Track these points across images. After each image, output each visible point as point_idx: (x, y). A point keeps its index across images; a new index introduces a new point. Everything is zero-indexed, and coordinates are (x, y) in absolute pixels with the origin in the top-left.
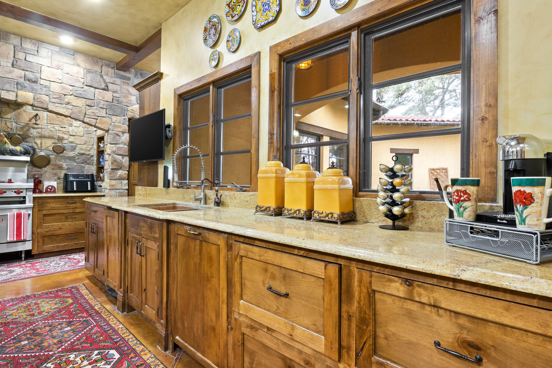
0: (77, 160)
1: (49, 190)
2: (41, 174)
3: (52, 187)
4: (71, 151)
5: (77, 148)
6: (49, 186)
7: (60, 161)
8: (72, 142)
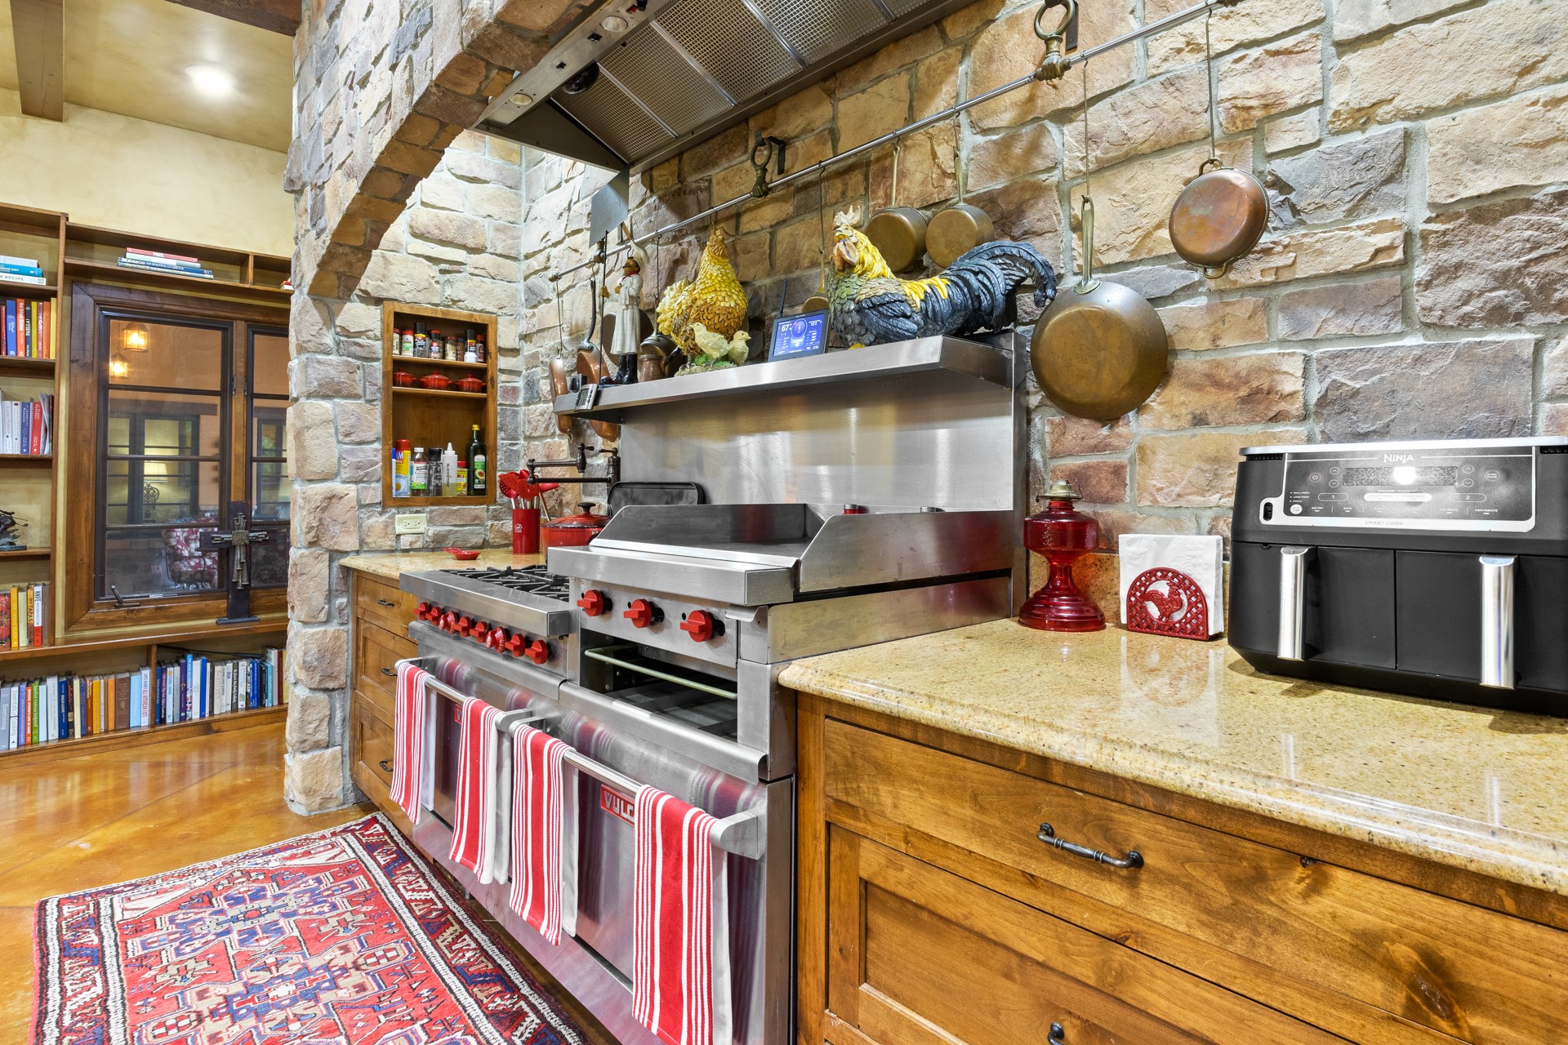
0: (1421, 300)
1: (1153, 610)
2: (1118, 471)
3: (1181, 582)
4: (1352, 213)
5: (1423, 157)
6: (1151, 575)
7: (1257, 335)
8: (1362, 117)
